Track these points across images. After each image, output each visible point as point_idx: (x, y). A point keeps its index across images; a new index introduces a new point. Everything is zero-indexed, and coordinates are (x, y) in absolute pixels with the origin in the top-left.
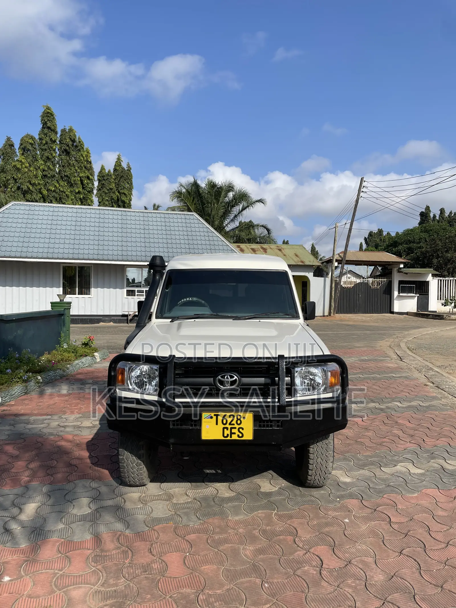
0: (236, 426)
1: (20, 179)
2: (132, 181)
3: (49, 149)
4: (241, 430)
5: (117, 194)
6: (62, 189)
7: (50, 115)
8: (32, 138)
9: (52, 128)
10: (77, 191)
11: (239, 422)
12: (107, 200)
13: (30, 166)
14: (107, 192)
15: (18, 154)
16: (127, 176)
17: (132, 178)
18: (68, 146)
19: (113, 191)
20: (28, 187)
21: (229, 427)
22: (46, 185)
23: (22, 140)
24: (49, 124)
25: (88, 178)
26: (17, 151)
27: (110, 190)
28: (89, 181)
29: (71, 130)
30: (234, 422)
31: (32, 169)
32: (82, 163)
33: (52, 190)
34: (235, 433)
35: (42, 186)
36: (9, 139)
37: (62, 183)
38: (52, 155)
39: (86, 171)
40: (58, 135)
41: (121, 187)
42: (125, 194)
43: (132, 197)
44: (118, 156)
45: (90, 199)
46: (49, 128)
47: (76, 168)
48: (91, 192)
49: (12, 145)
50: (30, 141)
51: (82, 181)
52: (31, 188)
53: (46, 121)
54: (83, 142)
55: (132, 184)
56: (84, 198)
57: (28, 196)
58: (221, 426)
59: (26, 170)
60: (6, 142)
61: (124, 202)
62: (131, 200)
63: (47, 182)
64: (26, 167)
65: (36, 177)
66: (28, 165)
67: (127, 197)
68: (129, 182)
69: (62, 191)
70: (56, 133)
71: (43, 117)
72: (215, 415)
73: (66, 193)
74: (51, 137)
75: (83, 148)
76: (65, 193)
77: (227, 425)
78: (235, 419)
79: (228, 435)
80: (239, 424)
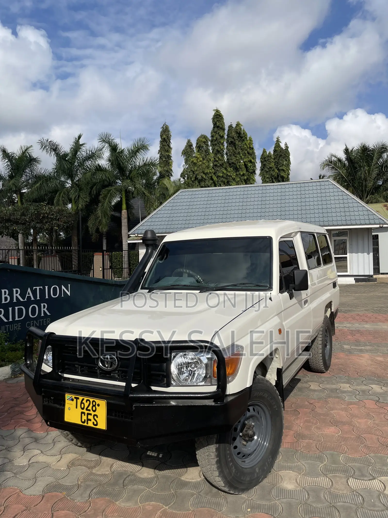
0: (91, 412)
1: (196, 171)
2: (289, 158)
3: (218, 143)
4: (95, 417)
5: (276, 171)
6: (229, 174)
7: (218, 117)
8: (205, 137)
9: (221, 126)
10: (242, 174)
11: (94, 408)
12: (268, 177)
13: (204, 159)
14: (268, 170)
15: (195, 151)
16: (285, 154)
17: (289, 155)
18: (233, 138)
19: (273, 169)
20: (202, 177)
21: (87, 412)
22: (216, 172)
23: (197, 140)
24: (218, 124)
25: (250, 161)
26: (195, 149)
27: (270, 169)
28: (251, 164)
29: (238, 125)
30: (90, 408)
31: (205, 162)
32: (246, 150)
33: (220, 176)
34: (90, 420)
35: (213, 174)
36: (189, 141)
37: (229, 169)
38: (220, 148)
39: (249, 157)
40: (226, 132)
41: (280, 164)
42: (283, 170)
43: (290, 171)
44: (277, 139)
45: (252, 179)
46: (218, 127)
47: (241, 155)
48: (254, 172)
49: (191, 145)
50: (204, 140)
51: (246, 166)
52: (204, 176)
53: (216, 121)
54: (246, 133)
55: (289, 160)
56: (247, 178)
57: (203, 184)
58: (80, 410)
59: (201, 163)
60: (187, 143)
61: (283, 178)
62: (289, 175)
63: (217, 170)
64: (200, 161)
65: (208, 167)
66: (201, 159)
67: (285, 172)
68: (287, 160)
69: (229, 176)
70: (224, 130)
71: (213, 119)
72: (75, 398)
73: (232, 177)
74: (220, 134)
75: (246, 138)
76: (231, 176)
77: (84, 411)
78: (91, 405)
79: (85, 420)
80: (94, 411)
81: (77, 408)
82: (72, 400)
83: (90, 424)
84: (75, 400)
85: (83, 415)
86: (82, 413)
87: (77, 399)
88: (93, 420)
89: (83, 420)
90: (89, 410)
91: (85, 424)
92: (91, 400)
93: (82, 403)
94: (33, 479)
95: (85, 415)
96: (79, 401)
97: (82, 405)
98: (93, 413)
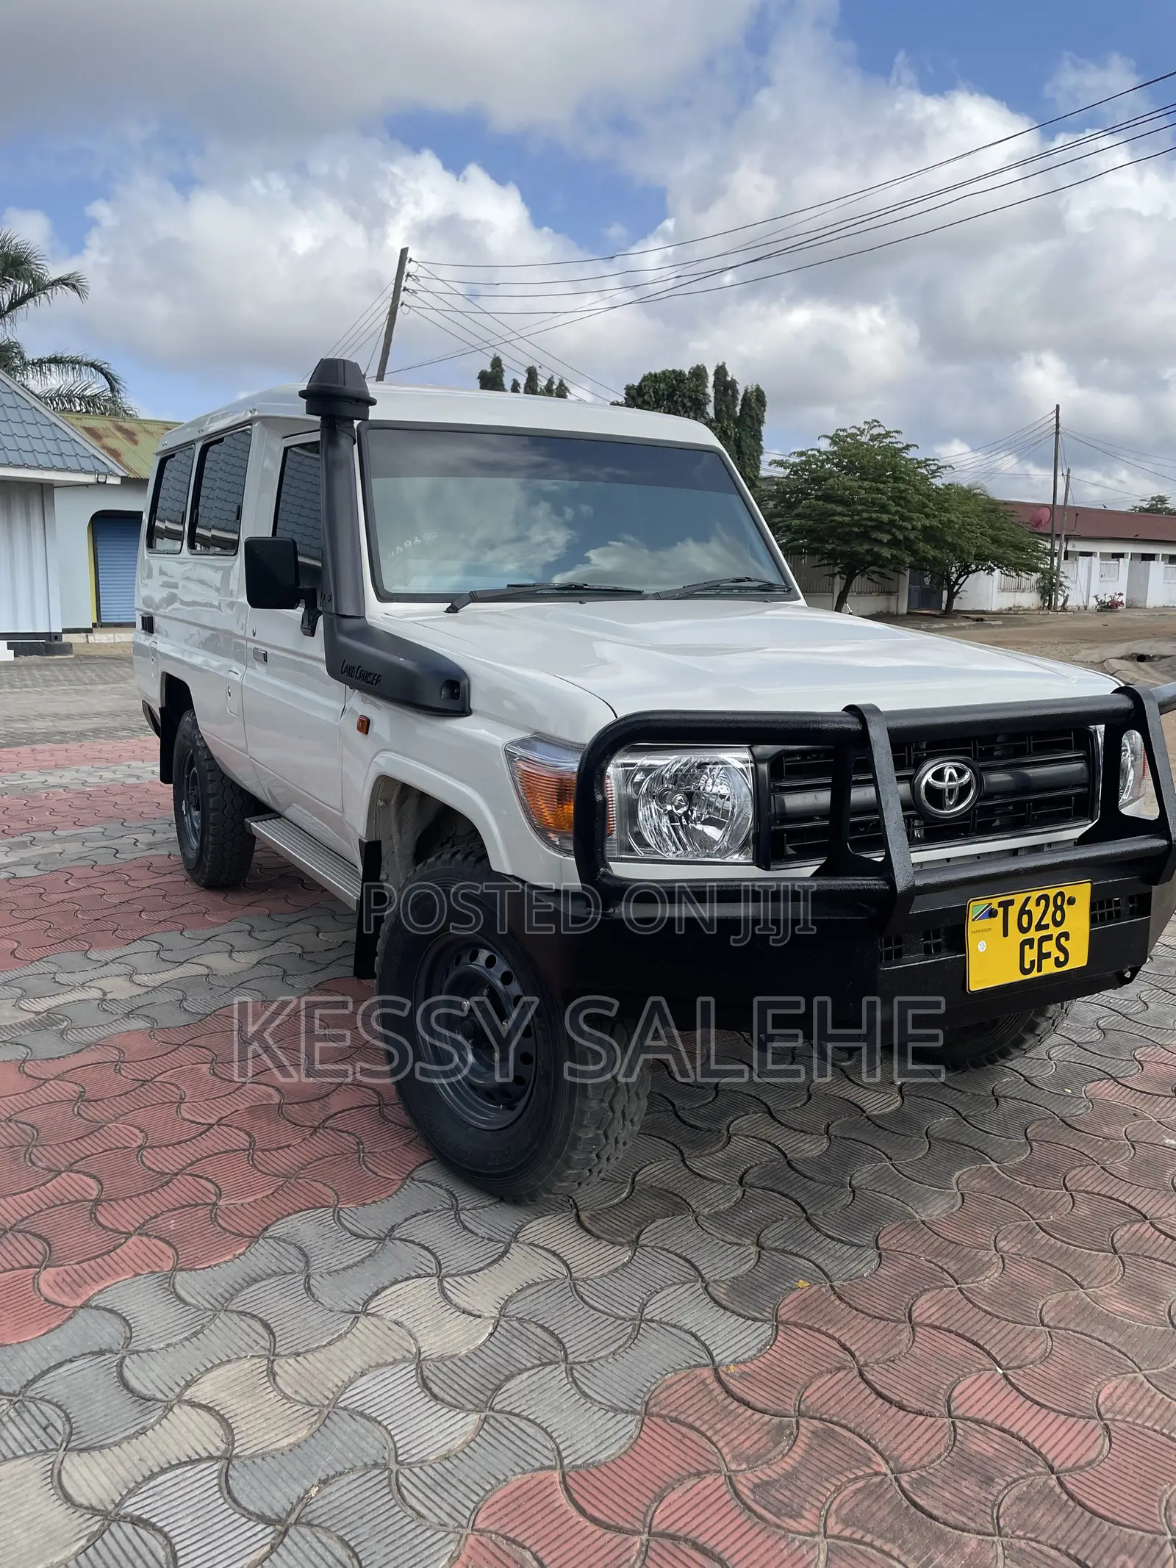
0: (1051, 930)
4: (1063, 940)
11: (1059, 916)
21: (1037, 936)
30: (1048, 919)
34: (1048, 955)
58: (1016, 937)
72: (1001, 904)
77: (1031, 934)
78: (1051, 909)
79: (1032, 962)
81: (1005, 934)
82: (992, 914)
83: (1049, 967)
85: (1027, 947)
86: (1025, 943)
87: (1006, 905)
88: (1056, 953)
89: (1028, 966)
90: (1047, 927)
91: (1035, 974)
92: (1052, 893)
93: (1023, 911)
97: (1025, 918)
98: (1055, 931)
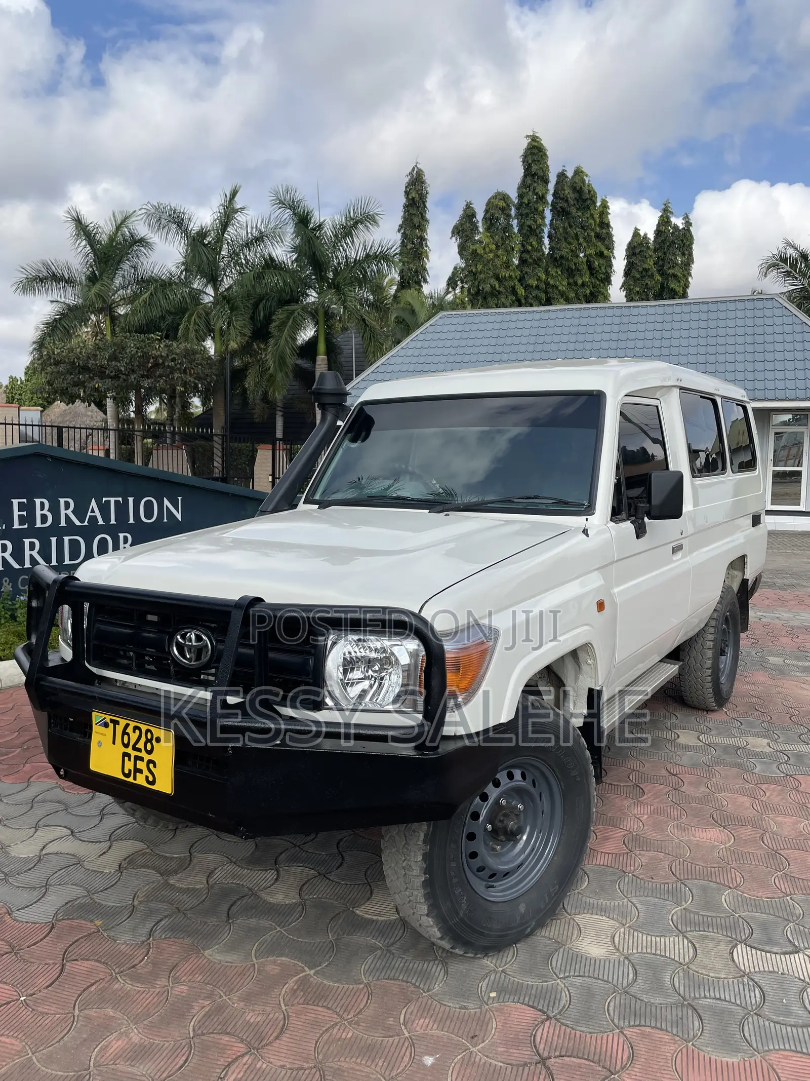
0: (143, 754)
1: (481, 273)
2: (691, 248)
3: (533, 212)
4: (151, 766)
5: (658, 277)
6: (552, 282)
7: (536, 151)
8: (504, 197)
9: (540, 173)
10: (580, 282)
11: (149, 747)
12: (638, 292)
13: (498, 247)
14: (638, 276)
15: (481, 230)
16: (682, 241)
17: (692, 243)
18: (567, 201)
19: (650, 273)
20: (491, 286)
21: (133, 753)
22: (524, 277)
23: (487, 205)
24: (534, 168)
25: (601, 255)
26: (480, 224)
27: (644, 273)
28: (601, 261)
29: (578, 172)
30: (141, 745)
31: (500, 252)
32: (592, 230)
33: (532, 286)
34: (141, 771)
35: (516, 282)
36: (468, 206)
37: (553, 271)
38: (536, 222)
39: (599, 244)
40: (551, 187)
41: (669, 263)
42: (674, 276)
43: (690, 279)
44: (665, 205)
45: (603, 294)
46: (533, 176)
47: (581, 240)
48: (607, 280)
49: (473, 215)
50: (502, 204)
51: (590, 264)
52: (497, 286)
53: (530, 162)
54: (594, 192)
55: (691, 254)
56: (591, 293)
58: (120, 749)
59: (491, 255)
60: (465, 211)
61: (672, 291)
62: (688, 287)
63: (526, 272)
64: (491, 251)
65: (507, 265)
66: (494, 247)
67: (679, 282)
68: (687, 253)
69: (553, 286)
70: (546, 181)
71: (525, 157)
72: (112, 721)
73: (560, 288)
74: (536, 191)
75: (594, 203)
76: (557, 288)
77: (129, 750)
78: (143, 739)
79: (130, 770)
80: (149, 752)
81: (114, 743)
82: (106, 725)
83: (141, 780)
84: (111, 725)
85: (126, 758)
86: (125, 754)
87: (116, 723)
88: (146, 772)
89: (126, 771)
90: (139, 750)
91: (131, 779)
92: (144, 728)
93: (124, 733)
94: (41, 887)
95: (130, 760)
96: (119, 729)
97: (126, 737)
98: (147, 757)
